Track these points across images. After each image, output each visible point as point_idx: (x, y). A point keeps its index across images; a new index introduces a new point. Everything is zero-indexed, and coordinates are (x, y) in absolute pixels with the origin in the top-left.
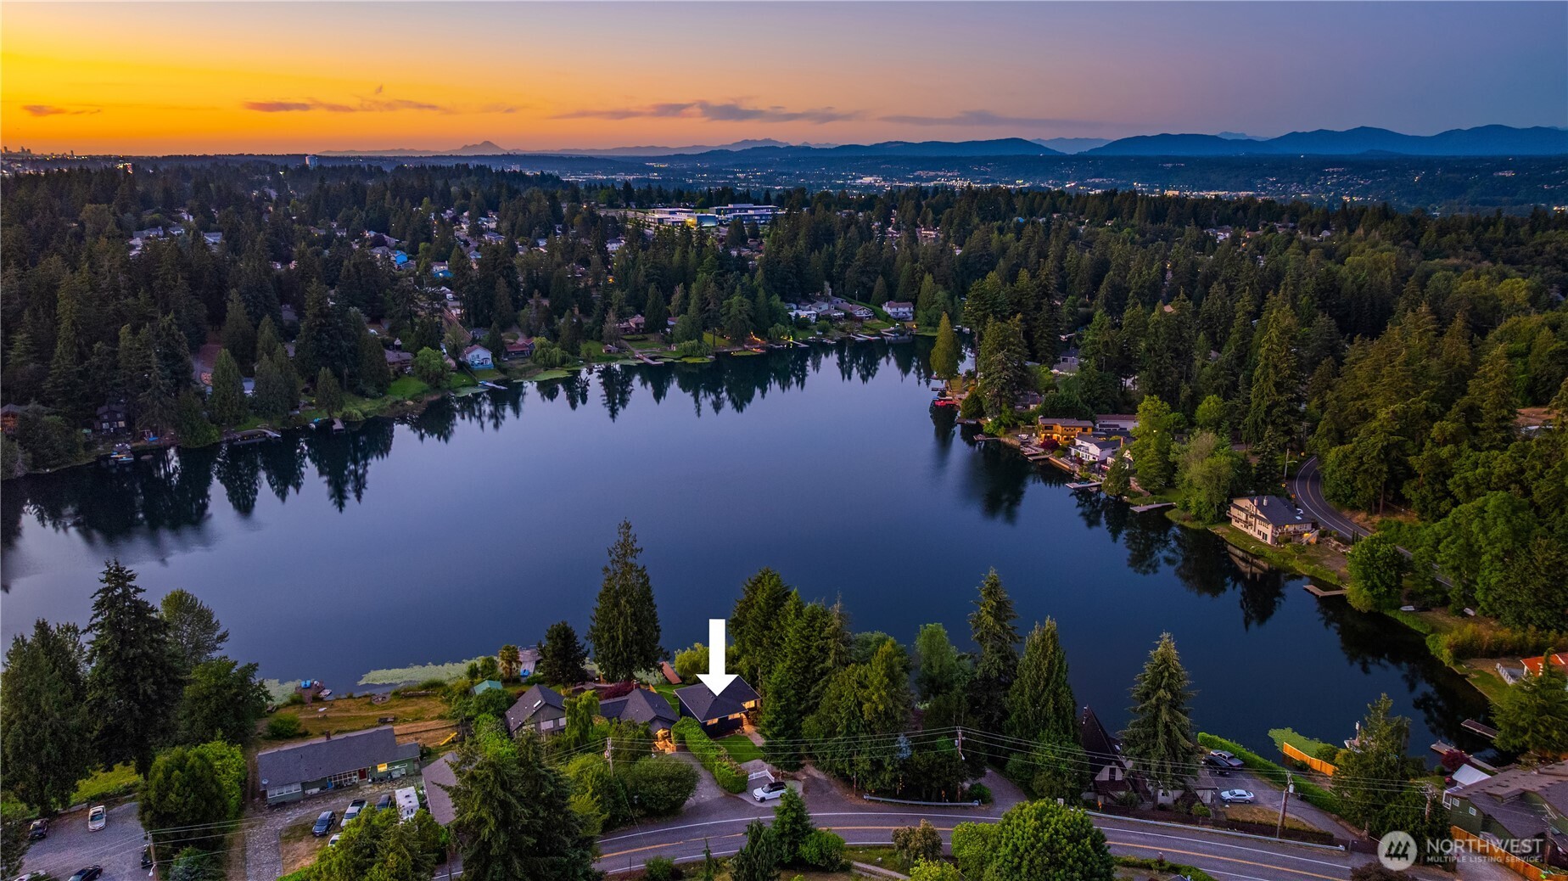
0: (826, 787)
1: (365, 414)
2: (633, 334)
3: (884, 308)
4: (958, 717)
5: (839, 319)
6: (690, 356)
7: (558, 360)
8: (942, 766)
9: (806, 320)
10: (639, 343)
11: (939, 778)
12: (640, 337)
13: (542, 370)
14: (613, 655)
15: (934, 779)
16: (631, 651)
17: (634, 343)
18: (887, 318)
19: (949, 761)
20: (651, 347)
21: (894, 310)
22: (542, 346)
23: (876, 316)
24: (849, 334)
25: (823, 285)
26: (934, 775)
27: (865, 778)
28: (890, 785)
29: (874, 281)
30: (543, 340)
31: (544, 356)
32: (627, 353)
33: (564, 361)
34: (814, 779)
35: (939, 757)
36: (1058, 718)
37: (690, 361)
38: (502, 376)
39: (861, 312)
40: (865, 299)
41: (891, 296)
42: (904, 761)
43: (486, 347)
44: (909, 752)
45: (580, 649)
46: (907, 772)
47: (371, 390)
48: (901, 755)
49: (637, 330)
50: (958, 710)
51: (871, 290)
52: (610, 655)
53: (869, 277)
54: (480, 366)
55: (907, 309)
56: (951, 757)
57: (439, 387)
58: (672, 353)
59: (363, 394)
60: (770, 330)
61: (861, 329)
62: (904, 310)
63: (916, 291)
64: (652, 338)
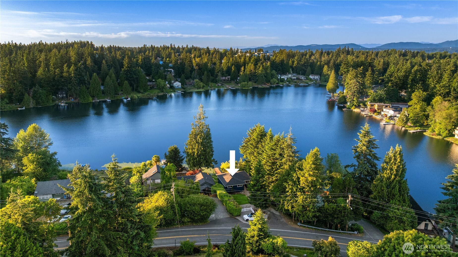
0: (279, 218)
1: (138, 97)
2: (226, 81)
3: (310, 77)
4: (349, 189)
5: (294, 79)
6: (244, 87)
7: (202, 86)
8: (340, 212)
9: (283, 79)
10: (228, 84)
11: (338, 217)
12: (229, 82)
13: (196, 89)
14: (193, 159)
15: (335, 218)
16: (200, 158)
17: (226, 84)
18: (311, 80)
19: (344, 210)
20: (232, 85)
21: (313, 77)
22: (197, 82)
23: (307, 79)
24: (297, 83)
25: (290, 70)
26: (336, 216)
27: (299, 215)
28: (312, 219)
29: (307, 69)
30: (198, 80)
31: (197, 85)
32: (224, 86)
33: (203, 87)
34: (274, 214)
35: (339, 207)
36: (400, 195)
37: (244, 88)
38: (184, 90)
39: (302, 77)
40: (304, 74)
41: (313, 73)
42: (320, 208)
43: (180, 82)
44: (323, 204)
45: (182, 157)
46: (321, 213)
47: (142, 91)
48: (318, 205)
49: (228, 80)
50: (349, 185)
51: (305, 71)
52: (192, 159)
53: (305, 67)
54: (177, 87)
55: (318, 77)
56: (345, 208)
57: (163, 91)
58: (239, 86)
59: (139, 92)
60: (271, 80)
61: (301, 82)
62: (317, 77)
63: (321, 71)
64: (233, 82)
